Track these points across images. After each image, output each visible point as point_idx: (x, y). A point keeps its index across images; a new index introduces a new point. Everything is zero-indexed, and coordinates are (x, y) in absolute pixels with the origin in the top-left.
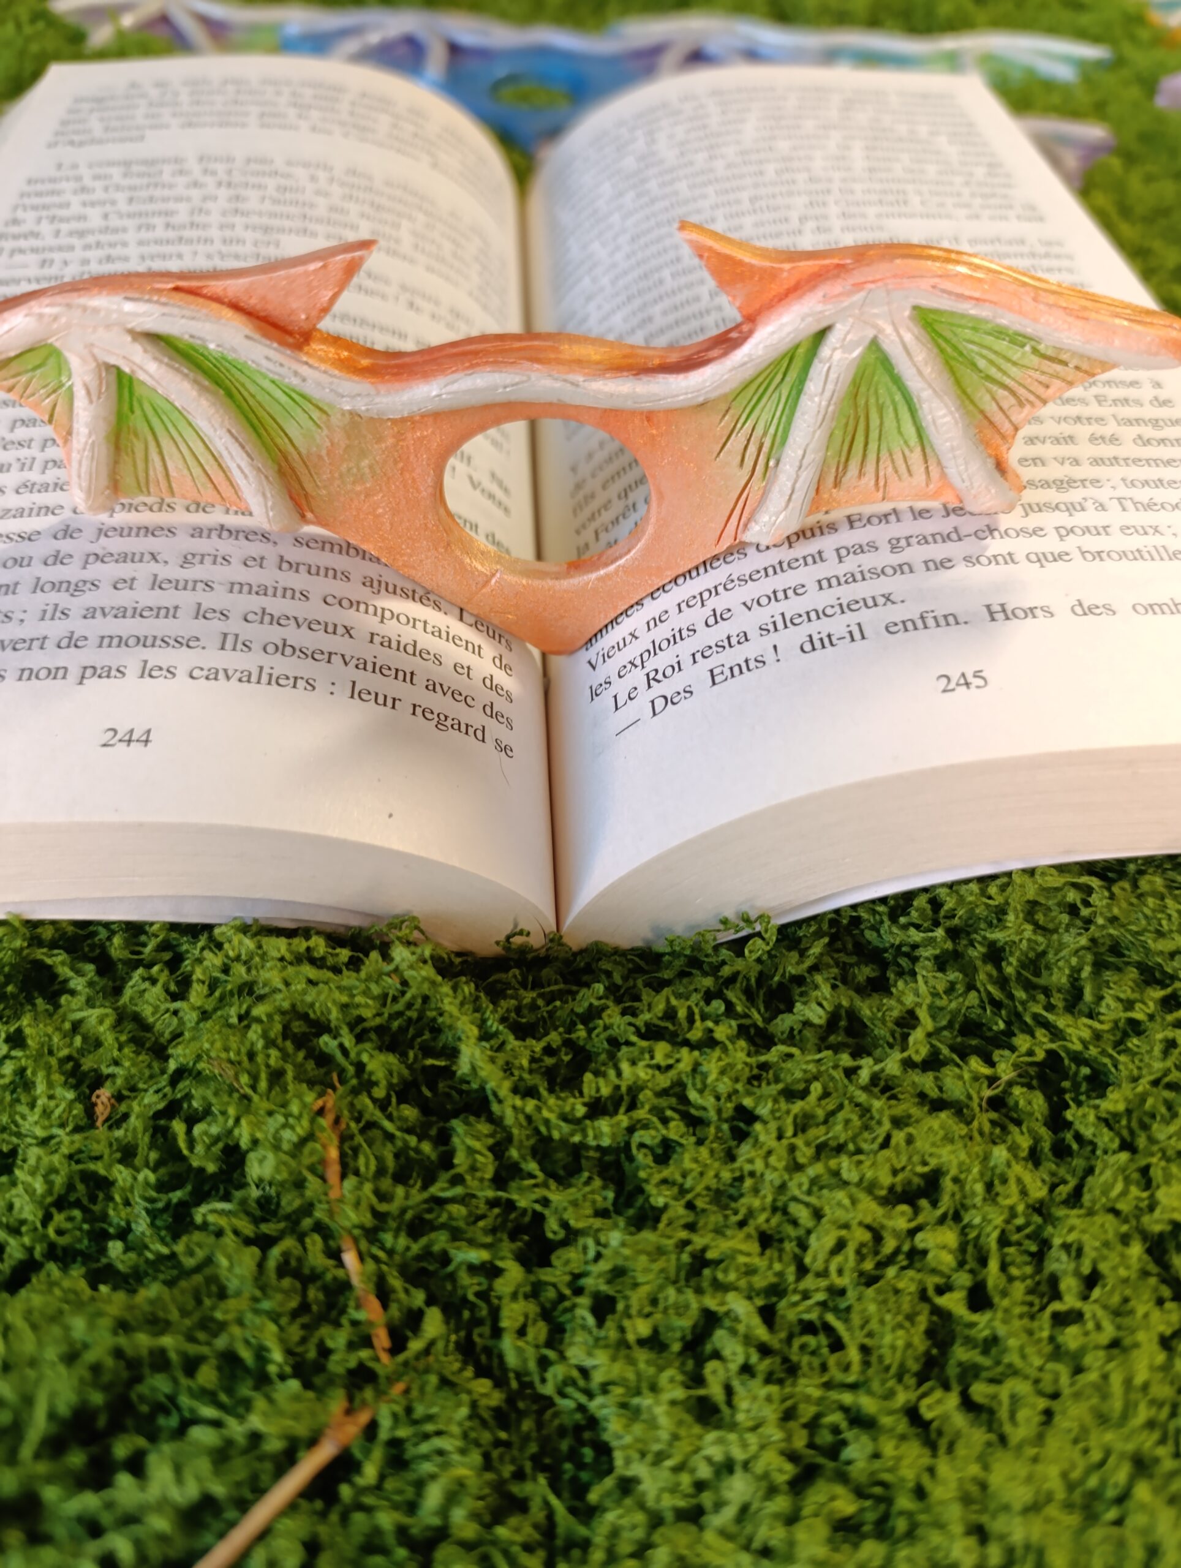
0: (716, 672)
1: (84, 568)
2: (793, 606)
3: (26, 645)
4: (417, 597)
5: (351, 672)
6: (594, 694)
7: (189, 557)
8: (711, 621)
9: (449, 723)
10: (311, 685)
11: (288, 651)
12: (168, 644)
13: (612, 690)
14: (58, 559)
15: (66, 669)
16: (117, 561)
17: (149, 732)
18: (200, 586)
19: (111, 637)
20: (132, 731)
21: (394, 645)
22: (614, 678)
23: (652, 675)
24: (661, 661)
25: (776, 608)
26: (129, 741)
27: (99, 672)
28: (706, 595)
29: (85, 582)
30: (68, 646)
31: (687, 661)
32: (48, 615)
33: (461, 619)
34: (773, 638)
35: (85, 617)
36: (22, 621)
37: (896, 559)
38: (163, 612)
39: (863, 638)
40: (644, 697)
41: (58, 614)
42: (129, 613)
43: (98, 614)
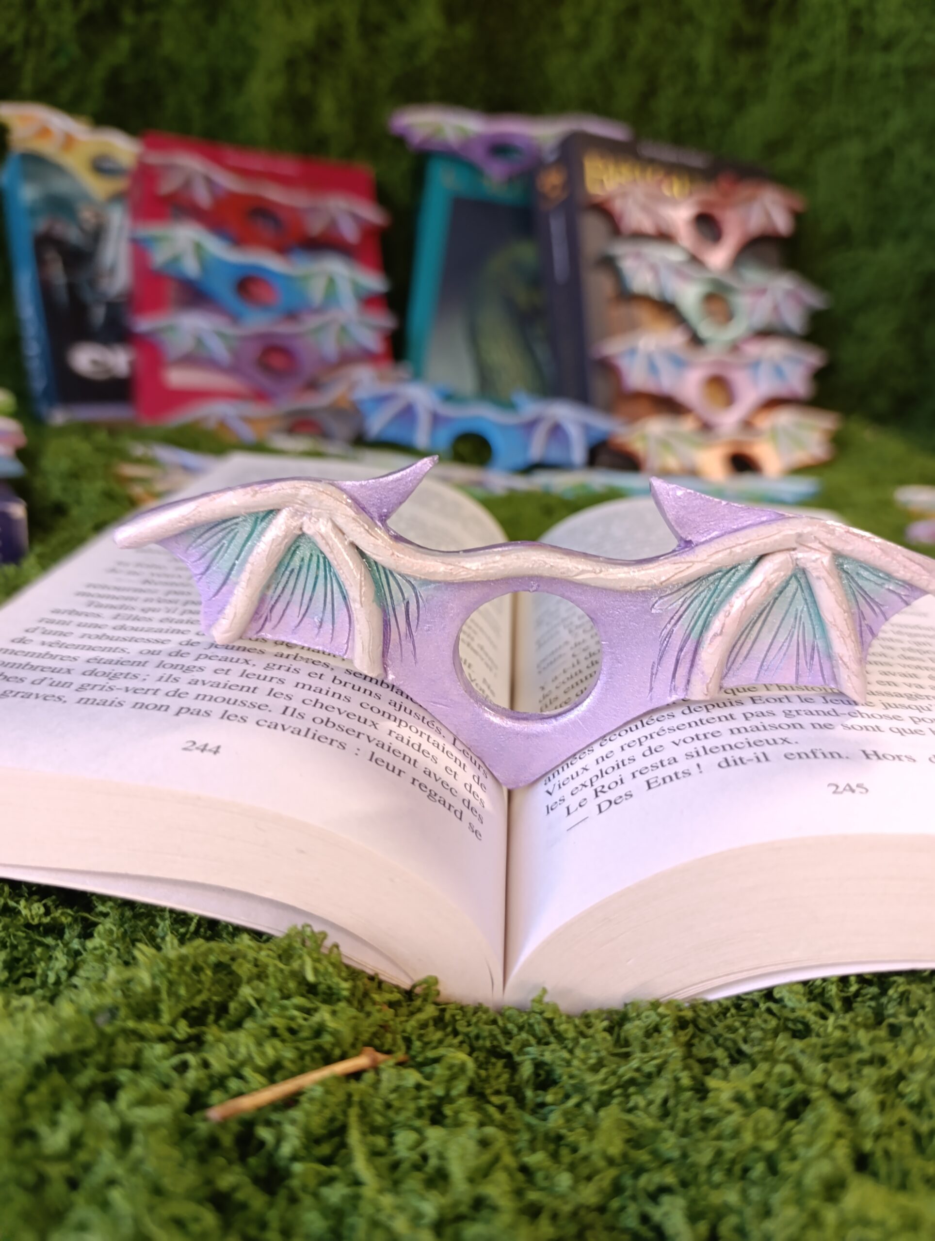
0: (651, 781)
1: (196, 660)
2: (710, 743)
3: (144, 691)
4: (425, 721)
5: (372, 747)
6: (549, 809)
7: (271, 665)
8: (648, 753)
9: (437, 798)
10: (342, 746)
11: (330, 724)
12: (245, 705)
13: (565, 804)
14: (179, 654)
15: (168, 707)
16: (220, 660)
17: (219, 747)
18: (274, 680)
19: (205, 696)
20: (206, 745)
21: (405, 741)
22: (568, 796)
23: (598, 790)
24: (606, 781)
25: (698, 744)
26: (202, 750)
27: (191, 711)
28: (643, 739)
29: (194, 667)
30: (174, 695)
31: (627, 777)
32: (164, 679)
33: (454, 744)
34: (697, 760)
35: (190, 683)
36: (145, 679)
37: (789, 721)
38: (245, 689)
39: (767, 759)
40: (592, 804)
41: (171, 679)
42: (221, 686)
43: (200, 683)
